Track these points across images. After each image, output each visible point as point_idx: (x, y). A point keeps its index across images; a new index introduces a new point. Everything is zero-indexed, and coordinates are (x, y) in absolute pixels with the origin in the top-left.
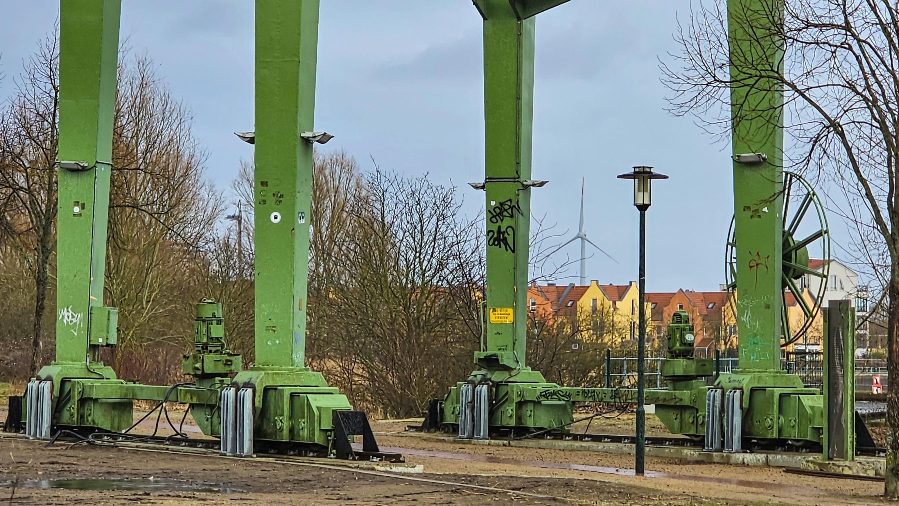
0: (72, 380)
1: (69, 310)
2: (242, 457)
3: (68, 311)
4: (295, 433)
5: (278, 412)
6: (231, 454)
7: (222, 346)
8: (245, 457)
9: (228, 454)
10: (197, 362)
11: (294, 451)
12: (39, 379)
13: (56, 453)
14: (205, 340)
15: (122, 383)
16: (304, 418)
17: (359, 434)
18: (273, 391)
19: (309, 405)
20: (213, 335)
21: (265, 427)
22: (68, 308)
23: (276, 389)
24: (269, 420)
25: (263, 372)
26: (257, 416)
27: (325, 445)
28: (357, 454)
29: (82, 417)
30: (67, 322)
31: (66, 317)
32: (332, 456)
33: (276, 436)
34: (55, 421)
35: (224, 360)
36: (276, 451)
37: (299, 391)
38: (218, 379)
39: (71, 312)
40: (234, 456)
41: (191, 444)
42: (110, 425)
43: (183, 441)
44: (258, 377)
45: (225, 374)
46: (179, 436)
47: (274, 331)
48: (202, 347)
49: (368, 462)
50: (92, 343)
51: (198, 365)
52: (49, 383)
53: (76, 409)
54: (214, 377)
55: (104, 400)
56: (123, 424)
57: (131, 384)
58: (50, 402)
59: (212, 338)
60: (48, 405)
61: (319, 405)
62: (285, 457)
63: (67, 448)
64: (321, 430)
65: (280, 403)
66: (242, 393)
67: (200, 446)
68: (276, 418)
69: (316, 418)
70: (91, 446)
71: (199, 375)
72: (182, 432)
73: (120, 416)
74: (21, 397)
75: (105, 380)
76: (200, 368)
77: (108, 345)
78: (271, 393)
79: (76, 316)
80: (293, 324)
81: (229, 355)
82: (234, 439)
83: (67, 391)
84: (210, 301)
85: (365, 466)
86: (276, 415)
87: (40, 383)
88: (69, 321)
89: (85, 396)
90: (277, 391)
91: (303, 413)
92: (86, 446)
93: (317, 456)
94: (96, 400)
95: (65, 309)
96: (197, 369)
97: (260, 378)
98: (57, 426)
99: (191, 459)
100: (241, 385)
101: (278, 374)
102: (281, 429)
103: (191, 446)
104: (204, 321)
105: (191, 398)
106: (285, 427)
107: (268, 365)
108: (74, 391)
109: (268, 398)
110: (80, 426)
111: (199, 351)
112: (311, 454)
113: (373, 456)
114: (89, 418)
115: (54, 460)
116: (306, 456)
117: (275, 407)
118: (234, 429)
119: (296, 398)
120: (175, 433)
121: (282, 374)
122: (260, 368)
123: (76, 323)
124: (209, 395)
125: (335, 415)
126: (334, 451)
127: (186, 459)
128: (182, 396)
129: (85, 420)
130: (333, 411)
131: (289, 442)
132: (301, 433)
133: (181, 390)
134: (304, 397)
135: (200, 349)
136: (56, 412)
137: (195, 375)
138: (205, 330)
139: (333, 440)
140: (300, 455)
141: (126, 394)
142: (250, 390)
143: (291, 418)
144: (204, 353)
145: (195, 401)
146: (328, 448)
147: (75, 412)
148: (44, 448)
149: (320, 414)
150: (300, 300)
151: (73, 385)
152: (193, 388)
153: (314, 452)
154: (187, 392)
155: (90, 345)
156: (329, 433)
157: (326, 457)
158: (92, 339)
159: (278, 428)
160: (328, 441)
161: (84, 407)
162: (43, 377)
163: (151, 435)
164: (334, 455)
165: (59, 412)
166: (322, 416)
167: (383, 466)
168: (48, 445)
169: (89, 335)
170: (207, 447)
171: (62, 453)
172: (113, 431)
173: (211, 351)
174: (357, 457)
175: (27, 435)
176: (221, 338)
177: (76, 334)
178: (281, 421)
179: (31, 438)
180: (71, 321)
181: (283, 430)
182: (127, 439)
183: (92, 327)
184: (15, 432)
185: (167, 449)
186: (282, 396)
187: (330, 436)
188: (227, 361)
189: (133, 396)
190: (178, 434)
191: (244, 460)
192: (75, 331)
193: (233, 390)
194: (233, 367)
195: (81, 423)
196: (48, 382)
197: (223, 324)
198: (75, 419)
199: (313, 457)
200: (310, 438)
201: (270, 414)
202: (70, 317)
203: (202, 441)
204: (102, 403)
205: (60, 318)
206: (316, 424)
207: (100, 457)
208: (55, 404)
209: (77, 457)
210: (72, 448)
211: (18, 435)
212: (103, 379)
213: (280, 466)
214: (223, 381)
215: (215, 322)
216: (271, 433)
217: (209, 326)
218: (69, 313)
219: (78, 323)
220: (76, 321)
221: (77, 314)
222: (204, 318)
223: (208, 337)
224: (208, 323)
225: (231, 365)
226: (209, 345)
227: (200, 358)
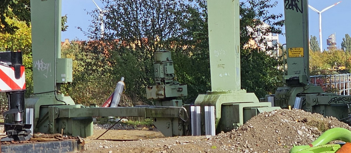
0: (49, 106)
5: (234, 120)
7: (173, 79)
10: (160, 90)
14: (163, 76)
18: (230, 107)
20: (168, 73)
22: (40, 60)
23: (231, 105)
26: (217, 123)
29: (58, 130)
30: (40, 69)
31: (39, 66)
35: (177, 88)
38: (174, 101)
45: (178, 97)
47: (224, 67)
51: (161, 93)
53: (54, 125)
54: (172, 100)
56: (87, 133)
59: (168, 75)
65: (236, 115)
68: (234, 124)
71: (161, 99)
76: (163, 94)
78: (227, 108)
83: (45, 113)
86: (233, 122)
89: (60, 116)
90: (234, 107)
94: (70, 119)
95: (38, 61)
96: (160, 95)
104: (161, 64)
107: (221, 90)
108: (51, 113)
109: (224, 111)
119: (248, 111)
122: (216, 92)
123: (46, 69)
134: (255, 109)
135: (160, 82)
136: (36, 128)
138: (162, 69)
147: (53, 127)
150: (238, 47)
151: (51, 110)
158: (57, 79)
161: (59, 124)
165: (38, 128)
169: (56, 77)
173: (167, 83)
176: (173, 74)
177: (47, 77)
178: (238, 126)
180: (43, 69)
186: (237, 110)
188: (179, 88)
192: (46, 75)
197: (173, 65)
201: (226, 122)
202: (42, 66)
205: (35, 67)
214: (178, 101)
217: (165, 66)
218: (41, 63)
219: (48, 70)
220: (46, 68)
221: (47, 64)
222: (161, 62)
223: (164, 74)
224: (164, 65)
225: (181, 91)
226: (166, 79)
227: (162, 87)
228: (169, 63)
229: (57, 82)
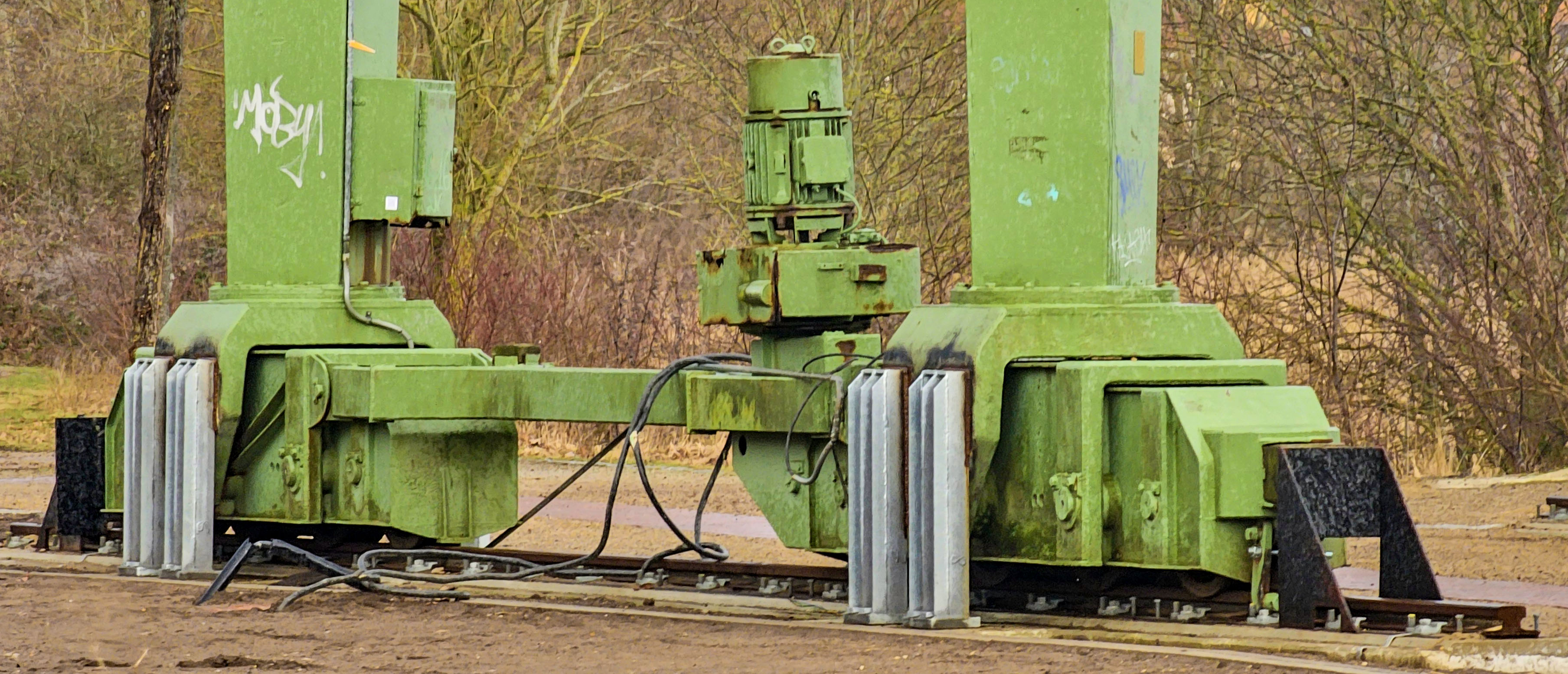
0: (289, 353)
1: (273, 93)
2: (927, 627)
3: (266, 98)
4: (1126, 533)
5: (1061, 454)
6: (886, 618)
7: (848, 213)
8: (940, 626)
9: (875, 618)
10: (754, 276)
11: (1124, 600)
12: (164, 350)
13: (235, 624)
14: (782, 196)
15: (474, 361)
16: (1154, 476)
17: (1363, 532)
18: (1042, 377)
19: (1175, 428)
20: (814, 176)
21: (1011, 512)
22: (266, 86)
23: (1051, 370)
24: (1026, 486)
25: (1002, 310)
26: (982, 473)
27: (1240, 577)
28: (1358, 607)
29: (328, 489)
30: (266, 137)
31: (260, 120)
32: (1264, 616)
33: (1053, 548)
34: (228, 507)
35: (855, 265)
36: (1056, 602)
37: (1137, 377)
38: (831, 338)
39: (278, 101)
40: (898, 625)
41: (736, 582)
42: (433, 519)
43: (707, 571)
44: (982, 329)
45: (857, 318)
46: (691, 556)
47: (1041, 154)
48: (774, 220)
49: (1400, 639)
50: (361, 214)
51: (759, 288)
52: (202, 365)
53: (305, 461)
54: (820, 333)
55: (410, 427)
56: (482, 513)
57: (510, 364)
58: (208, 437)
59: (809, 187)
60: (201, 447)
61: (1215, 425)
62: (1089, 622)
63: (274, 609)
64: (1221, 520)
65: (1068, 425)
66: (925, 390)
67: (769, 590)
68: (1054, 480)
69: (1203, 474)
70: (366, 597)
71: (760, 324)
72: (703, 539)
73: (469, 484)
74: (101, 422)
75: (411, 351)
76: (767, 300)
77: (419, 221)
78: (1032, 385)
79: (297, 114)
80: (1111, 123)
81: (874, 246)
82: (901, 561)
83: (268, 394)
84: (798, 48)
85: (1390, 653)
86: (1053, 468)
87: (170, 366)
88: (272, 131)
89: (338, 412)
90: (1055, 379)
91: (1153, 457)
92: (345, 599)
93: (1210, 619)
94: (379, 426)
95: (257, 88)
96: (756, 302)
97: (992, 331)
98: (236, 525)
99: (736, 639)
100: (919, 359)
101: (1059, 313)
102: (1072, 522)
103: (737, 590)
104: (777, 124)
105: (735, 412)
106: (1086, 511)
107: (1019, 283)
108: (297, 394)
109: (1022, 405)
110: (323, 525)
111: (762, 235)
112: (1187, 612)
113: (1419, 617)
114: (358, 494)
115: (230, 651)
116: (1166, 617)
117: (1048, 439)
118: (896, 520)
119: (1126, 405)
120: (679, 543)
121: (1073, 314)
122: (990, 293)
123: (298, 139)
124: (800, 401)
125: (1273, 461)
126: (1272, 599)
127: (720, 639)
128: (702, 402)
129: (342, 500)
130: (1267, 447)
131: (1104, 569)
132: (1146, 535)
133: (694, 381)
134: (1156, 398)
135: (764, 226)
136: (230, 473)
137: (748, 327)
138: (780, 154)
139: (1268, 554)
140: (1143, 613)
141: (491, 404)
142: (953, 379)
143: (1108, 477)
144: (780, 240)
145: (748, 421)
146: (1247, 587)
147: (302, 471)
148: (192, 610)
149: (1217, 462)
150: (1138, 39)
151: (294, 373)
152: (740, 373)
153: (1196, 603)
154: (717, 388)
155: (353, 223)
156: (1251, 532)
157: (1240, 620)
158: (358, 199)
159: (1062, 515)
160: (1249, 560)
161: (335, 456)
162: (181, 345)
163: (589, 551)
164: (1272, 612)
165: (243, 474)
166: (1224, 468)
167: (1455, 652)
168: (206, 597)
169: (347, 185)
170: (796, 593)
171: (262, 624)
172: (444, 540)
173: (804, 236)
174: (1358, 621)
175: (125, 561)
176: (842, 186)
177: (299, 183)
178: (1071, 489)
179: (140, 571)
180: (281, 135)
181: (1078, 522)
182: (498, 567)
183: (359, 153)
184: (84, 550)
185: (650, 603)
186: (1073, 397)
187: (1256, 542)
188: (866, 269)
189: (517, 409)
190: (691, 547)
191: (936, 640)
192: (295, 171)
193: (890, 377)
194: (887, 294)
195: (324, 514)
196: (199, 362)
197: (847, 131)
198: (303, 496)
199: (1193, 621)
200: (1180, 552)
201: (1031, 463)
202: (277, 118)
203: (777, 572)
204: (401, 438)
205: (237, 124)
206: (1204, 499)
207: (398, 637)
208: (227, 444)
209: (312, 637)
210: (294, 605)
211: (92, 559)
212: (405, 346)
213: (1070, 658)
214: (852, 344)
215: (816, 127)
216: (1036, 533)
217: (798, 141)
218: (270, 104)
219: (306, 141)
220: (298, 133)
221: (301, 107)
222: (776, 112)
223: (793, 181)
224: (791, 132)
225: (881, 283)
226: (799, 214)
227: (765, 259)
228: (822, 122)
229: (355, 218)
